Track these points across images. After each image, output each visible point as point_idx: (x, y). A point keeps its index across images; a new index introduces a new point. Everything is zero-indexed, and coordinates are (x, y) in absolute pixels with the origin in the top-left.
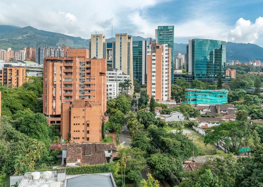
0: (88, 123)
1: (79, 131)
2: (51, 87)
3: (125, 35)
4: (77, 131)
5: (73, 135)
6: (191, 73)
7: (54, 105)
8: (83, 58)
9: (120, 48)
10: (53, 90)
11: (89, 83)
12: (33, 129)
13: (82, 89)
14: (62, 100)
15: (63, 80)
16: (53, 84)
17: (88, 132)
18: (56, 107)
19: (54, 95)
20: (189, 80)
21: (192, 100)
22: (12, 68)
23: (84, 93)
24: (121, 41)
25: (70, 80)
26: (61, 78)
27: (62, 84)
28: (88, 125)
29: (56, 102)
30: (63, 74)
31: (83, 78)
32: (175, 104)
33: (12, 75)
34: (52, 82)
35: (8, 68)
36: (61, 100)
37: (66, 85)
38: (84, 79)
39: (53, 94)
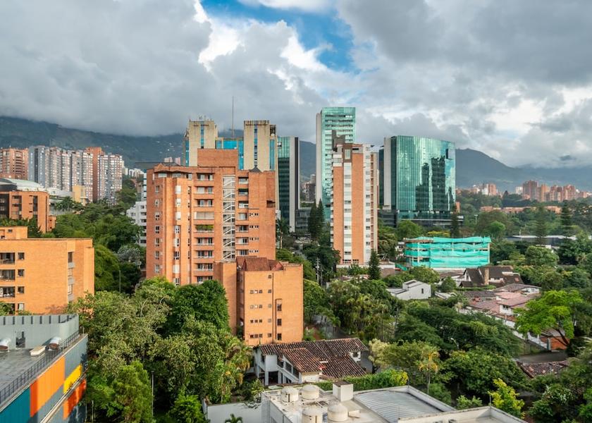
0: (279, 302)
1: (261, 321)
2: (169, 231)
3: (265, 125)
4: (256, 321)
5: (249, 329)
6: (390, 208)
7: (177, 271)
8: (232, 170)
9: (253, 151)
10: (174, 236)
11: (246, 223)
12: (209, 312)
13: (230, 237)
14: (192, 259)
15: (195, 216)
16: (174, 224)
17: (279, 322)
18: (180, 274)
19: (177, 250)
20: (386, 221)
21: (421, 261)
22: (20, 194)
23: (233, 244)
24: (256, 136)
25: (209, 217)
26: (190, 212)
27: (192, 224)
28: (280, 308)
29: (180, 264)
30: (194, 204)
31: (231, 212)
32: (392, 269)
33: (20, 210)
34: (171, 220)
35: (11, 194)
36: (190, 261)
37: (199, 227)
38: (234, 215)
39: (174, 248)
